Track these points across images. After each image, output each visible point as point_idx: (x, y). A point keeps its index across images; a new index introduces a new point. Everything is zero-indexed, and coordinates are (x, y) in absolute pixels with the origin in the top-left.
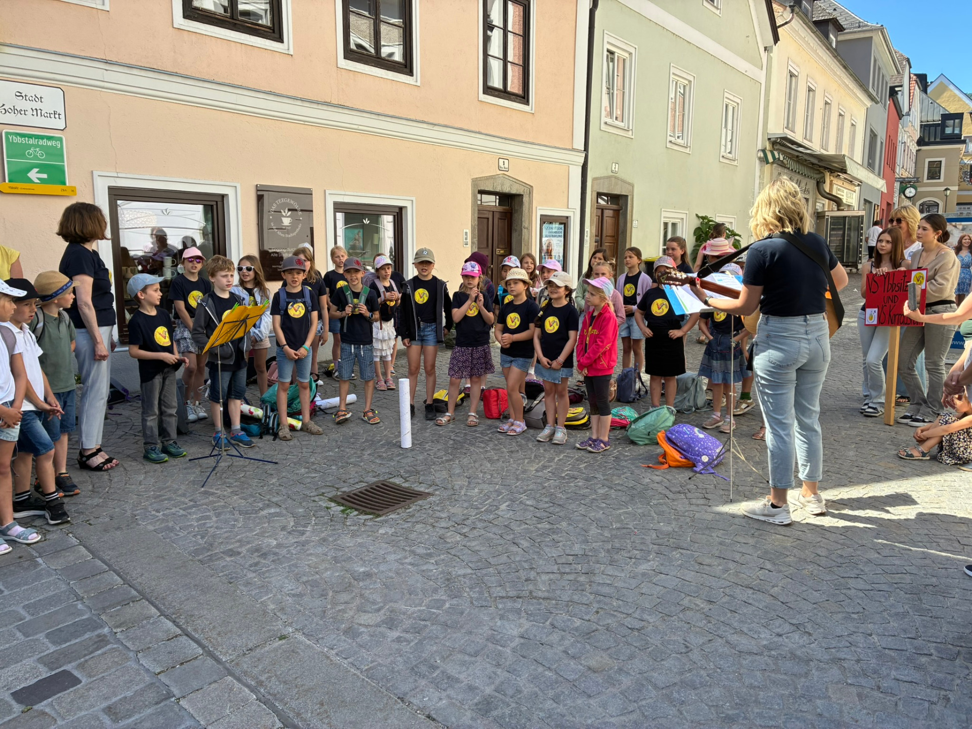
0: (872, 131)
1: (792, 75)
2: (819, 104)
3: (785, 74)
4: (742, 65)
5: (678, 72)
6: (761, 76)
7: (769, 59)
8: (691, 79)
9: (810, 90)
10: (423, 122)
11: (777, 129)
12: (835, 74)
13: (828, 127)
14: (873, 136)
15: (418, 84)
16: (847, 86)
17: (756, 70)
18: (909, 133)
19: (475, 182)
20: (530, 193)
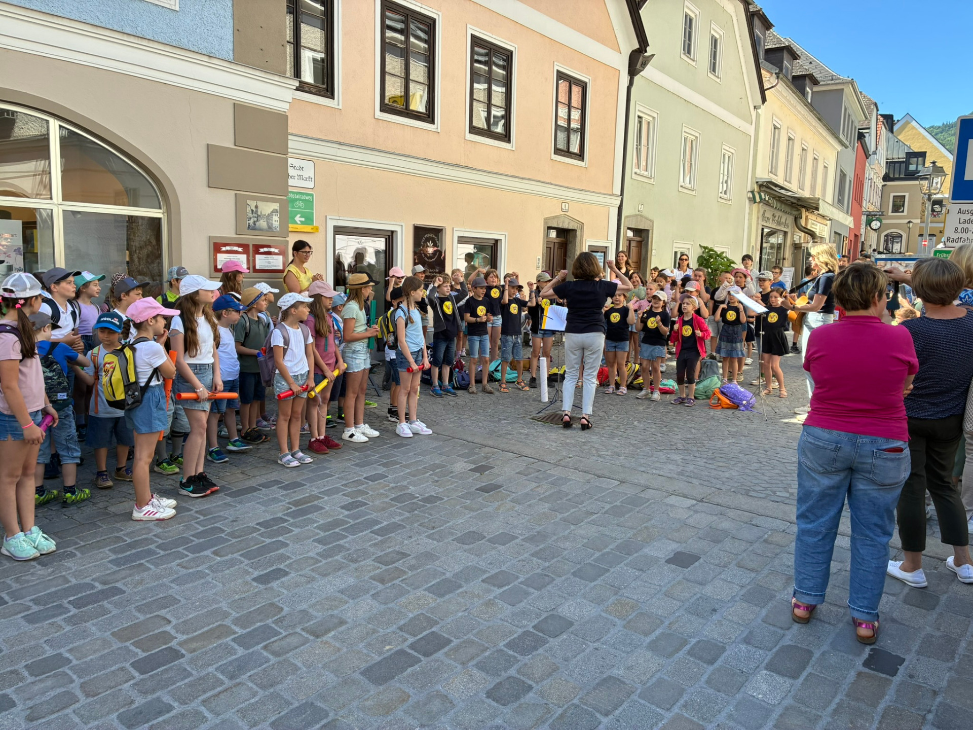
0: (841, 171)
1: (775, 128)
2: (797, 151)
3: (771, 127)
4: (736, 122)
5: (688, 130)
6: (751, 130)
7: (758, 115)
8: (697, 135)
9: (790, 139)
10: (515, 177)
11: (763, 174)
12: (811, 124)
13: (805, 170)
14: (843, 176)
15: (514, 149)
16: (821, 134)
17: (747, 125)
18: (876, 170)
19: (546, 220)
20: (582, 228)
